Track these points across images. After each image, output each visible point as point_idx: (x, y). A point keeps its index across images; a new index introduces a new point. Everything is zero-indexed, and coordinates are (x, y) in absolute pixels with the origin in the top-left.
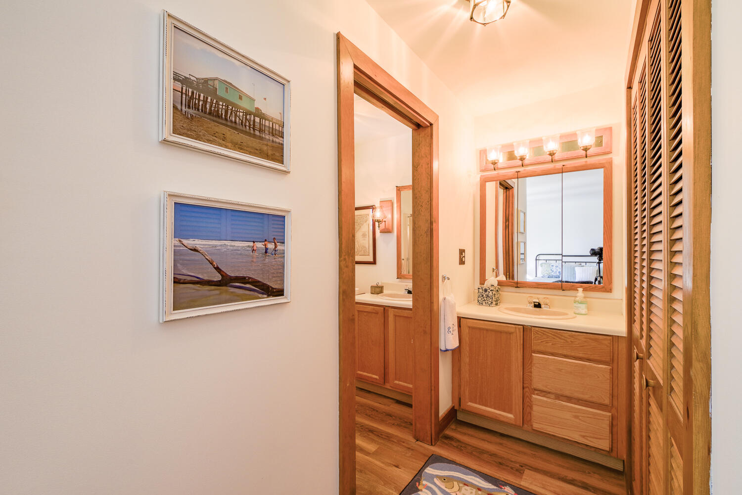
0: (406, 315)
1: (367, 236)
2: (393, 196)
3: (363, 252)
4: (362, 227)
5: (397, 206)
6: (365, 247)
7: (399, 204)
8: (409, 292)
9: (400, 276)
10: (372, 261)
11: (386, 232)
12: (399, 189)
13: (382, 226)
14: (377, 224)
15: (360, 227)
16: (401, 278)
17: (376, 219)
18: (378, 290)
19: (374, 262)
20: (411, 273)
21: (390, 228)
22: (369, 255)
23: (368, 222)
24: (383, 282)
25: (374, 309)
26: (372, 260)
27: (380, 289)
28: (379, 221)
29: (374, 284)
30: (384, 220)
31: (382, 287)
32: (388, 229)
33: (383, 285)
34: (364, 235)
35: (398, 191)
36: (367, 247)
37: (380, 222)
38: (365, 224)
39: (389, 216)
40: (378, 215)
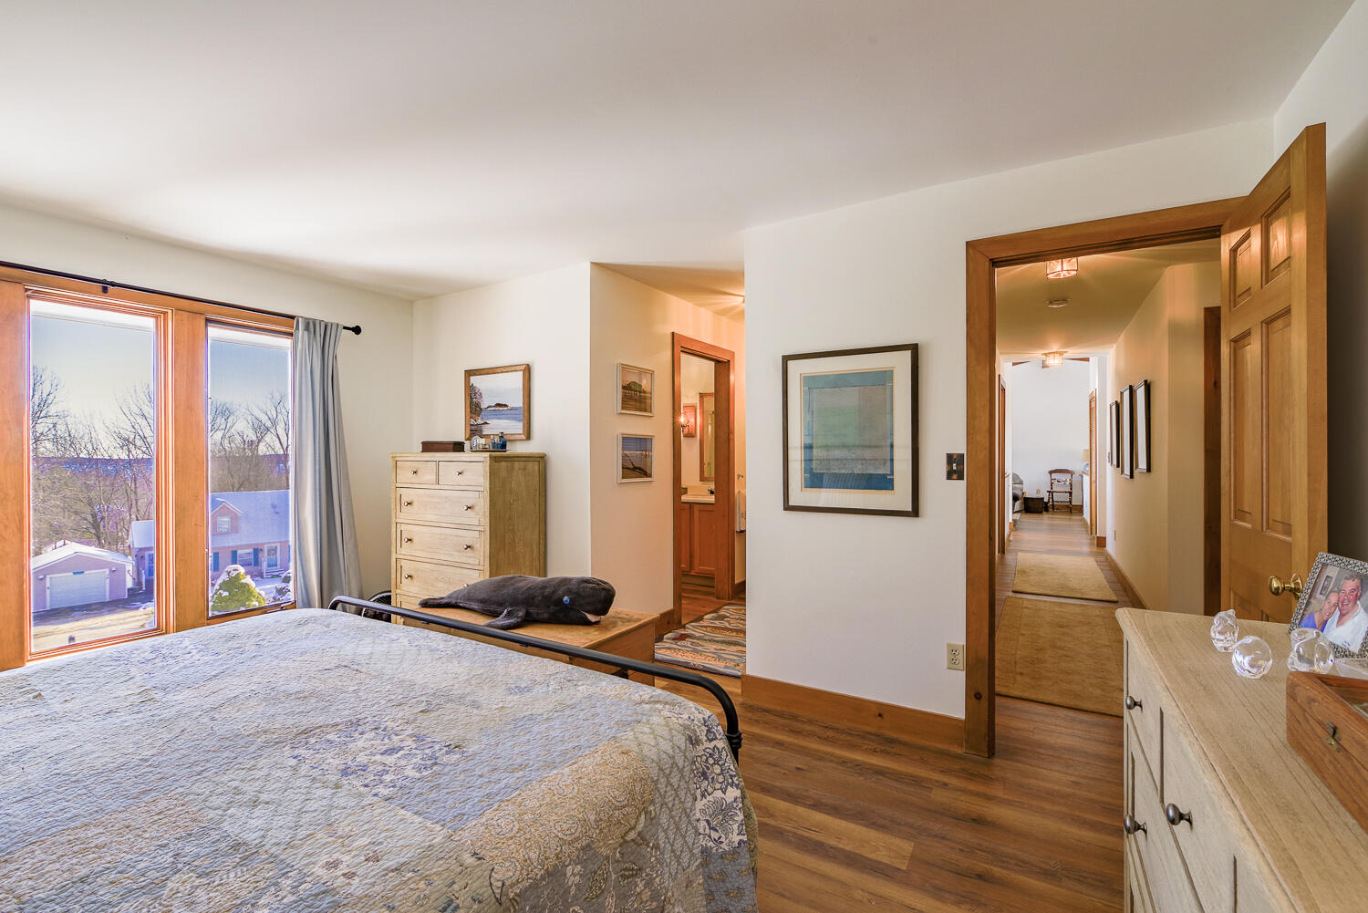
2: (696, 401)
7: (702, 409)
8: (712, 493)
9: (703, 479)
12: (702, 396)
20: (713, 475)
21: (694, 431)
39: (693, 420)
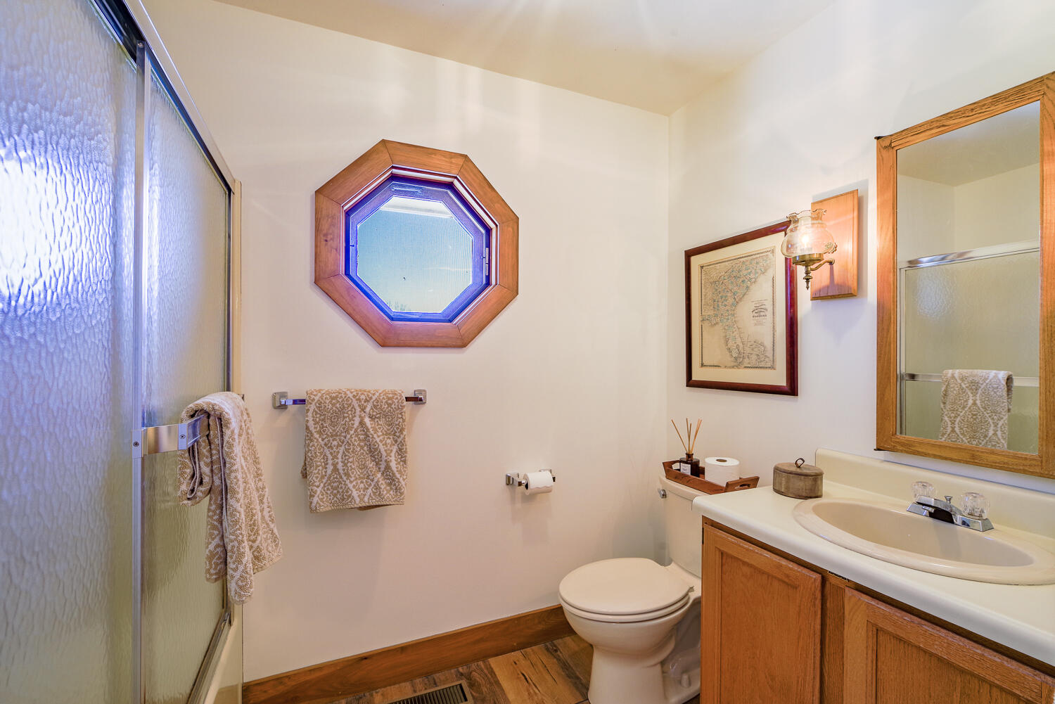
0: (936, 650)
1: (769, 313)
2: (863, 173)
3: (754, 357)
4: (751, 287)
5: (881, 206)
6: (762, 344)
7: (889, 195)
9: (888, 442)
10: (785, 385)
11: (833, 297)
12: (889, 145)
13: (821, 276)
14: (801, 271)
15: (748, 287)
16: (892, 450)
17: (798, 252)
18: (800, 484)
19: (791, 389)
21: (852, 283)
22: (772, 368)
23: (770, 274)
24: (820, 452)
25: (779, 566)
26: (782, 381)
27: (809, 482)
28: (807, 261)
29: (787, 459)
30: (827, 257)
31: (817, 477)
32: (840, 286)
33: (822, 467)
34: (759, 311)
35: (885, 153)
36: (768, 344)
37: (812, 261)
38: (761, 279)
39: (847, 247)
40: (805, 240)
